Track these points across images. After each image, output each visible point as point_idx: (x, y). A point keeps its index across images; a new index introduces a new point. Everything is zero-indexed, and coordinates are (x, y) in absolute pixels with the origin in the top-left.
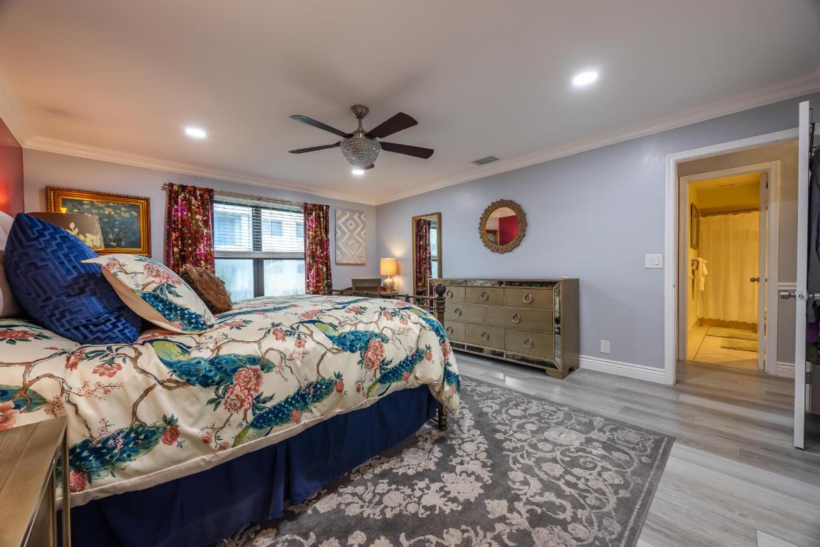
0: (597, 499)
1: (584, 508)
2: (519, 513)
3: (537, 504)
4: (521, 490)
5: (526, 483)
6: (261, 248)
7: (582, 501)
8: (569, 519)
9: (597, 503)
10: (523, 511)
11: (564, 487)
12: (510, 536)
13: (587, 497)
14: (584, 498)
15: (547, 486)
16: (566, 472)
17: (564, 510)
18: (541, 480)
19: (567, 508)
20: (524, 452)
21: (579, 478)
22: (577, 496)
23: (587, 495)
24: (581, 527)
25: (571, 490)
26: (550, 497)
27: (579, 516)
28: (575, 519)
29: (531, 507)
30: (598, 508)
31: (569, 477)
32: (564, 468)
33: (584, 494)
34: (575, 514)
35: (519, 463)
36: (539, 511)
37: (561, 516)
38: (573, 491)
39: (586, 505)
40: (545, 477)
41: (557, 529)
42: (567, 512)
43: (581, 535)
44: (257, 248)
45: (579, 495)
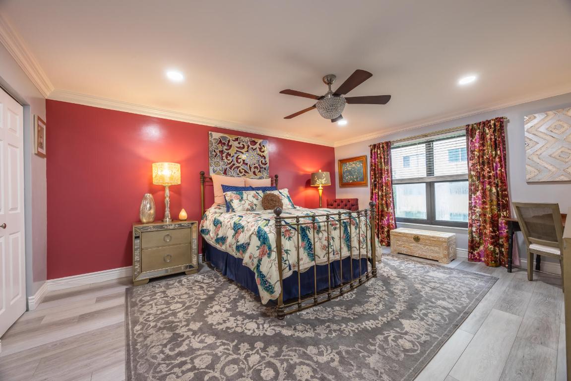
0: (161, 371)
1: (163, 360)
2: (186, 332)
3: (184, 341)
4: (198, 338)
5: (202, 341)
6: (433, 173)
7: (167, 362)
8: (164, 349)
9: (158, 370)
10: (185, 334)
11: (184, 359)
12: (178, 326)
13: (167, 367)
14: (168, 365)
15: (192, 351)
16: (194, 368)
17: (171, 350)
18: (198, 349)
19: (170, 352)
20: (231, 352)
21: (183, 373)
22: (173, 361)
23: (168, 368)
24: (156, 352)
25: (179, 361)
26: (184, 348)
27: (161, 354)
28: (162, 352)
29: (184, 337)
30: (156, 368)
31: (189, 366)
32: (198, 369)
33: (170, 367)
34: (163, 354)
35: (220, 345)
36: (179, 339)
37: (169, 347)
38: (177, 362)
39: (163, 362)
40: (199, 353)
41: (165, 342)
42: (168, 351)
43: (153, 349)
44: (430, 174)
45: (172, 363)
